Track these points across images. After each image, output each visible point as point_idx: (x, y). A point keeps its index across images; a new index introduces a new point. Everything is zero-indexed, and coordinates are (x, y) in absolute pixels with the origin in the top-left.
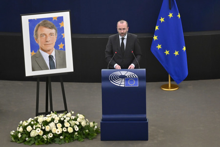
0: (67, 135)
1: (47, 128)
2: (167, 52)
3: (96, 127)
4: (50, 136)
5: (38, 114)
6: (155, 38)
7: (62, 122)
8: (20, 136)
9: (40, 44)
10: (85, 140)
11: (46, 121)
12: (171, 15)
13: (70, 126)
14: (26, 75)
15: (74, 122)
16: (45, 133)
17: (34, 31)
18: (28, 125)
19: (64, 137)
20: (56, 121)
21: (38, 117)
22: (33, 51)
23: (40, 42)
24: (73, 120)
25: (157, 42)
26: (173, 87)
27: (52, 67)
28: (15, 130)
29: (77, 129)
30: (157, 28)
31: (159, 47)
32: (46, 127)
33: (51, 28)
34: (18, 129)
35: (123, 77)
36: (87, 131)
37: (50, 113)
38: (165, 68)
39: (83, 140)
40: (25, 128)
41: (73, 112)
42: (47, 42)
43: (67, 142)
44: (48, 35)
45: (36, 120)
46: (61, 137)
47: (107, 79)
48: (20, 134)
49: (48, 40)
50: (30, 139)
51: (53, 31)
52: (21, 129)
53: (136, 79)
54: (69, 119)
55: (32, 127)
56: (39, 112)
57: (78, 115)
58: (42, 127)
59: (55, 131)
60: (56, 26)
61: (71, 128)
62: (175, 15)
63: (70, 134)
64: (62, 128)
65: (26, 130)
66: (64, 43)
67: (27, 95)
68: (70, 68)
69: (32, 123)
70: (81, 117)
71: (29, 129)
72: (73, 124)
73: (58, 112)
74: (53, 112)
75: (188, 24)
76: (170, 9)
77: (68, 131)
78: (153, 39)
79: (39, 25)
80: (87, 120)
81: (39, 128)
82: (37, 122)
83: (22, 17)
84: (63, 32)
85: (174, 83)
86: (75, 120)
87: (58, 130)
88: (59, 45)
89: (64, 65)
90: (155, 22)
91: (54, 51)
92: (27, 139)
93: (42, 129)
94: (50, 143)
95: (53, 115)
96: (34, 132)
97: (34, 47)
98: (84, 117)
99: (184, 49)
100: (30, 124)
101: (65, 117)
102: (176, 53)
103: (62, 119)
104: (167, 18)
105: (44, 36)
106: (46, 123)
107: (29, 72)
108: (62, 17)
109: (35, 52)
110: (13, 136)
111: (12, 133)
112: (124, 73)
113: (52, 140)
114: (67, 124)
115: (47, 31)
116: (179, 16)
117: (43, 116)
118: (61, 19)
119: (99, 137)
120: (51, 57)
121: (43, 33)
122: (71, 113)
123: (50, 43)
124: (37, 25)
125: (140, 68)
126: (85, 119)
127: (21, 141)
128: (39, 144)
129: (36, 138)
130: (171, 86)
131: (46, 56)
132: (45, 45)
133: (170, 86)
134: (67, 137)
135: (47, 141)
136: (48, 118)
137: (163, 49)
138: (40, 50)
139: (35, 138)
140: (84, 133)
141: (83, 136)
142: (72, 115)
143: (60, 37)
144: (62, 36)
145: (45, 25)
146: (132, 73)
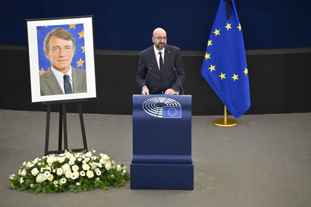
0: (86, 181)
1: (59, 172)
2: (223, 76)
3: (124, 171)
4: (63, 181)
5: (47, 153)
6: (207, 56)
7: (79, 164)
8: (22, 181)
9: (51, 60)
10: (109, 187)
11: (58, 162)
12: (228, 26)
13: (90, 170)
14: (34, 100)
15: (95, 163)
16: (56, 177)
17: (45, 43)
18: (33, 167)
19: (82, 184)
20: (72, 161)
21: (47, 156)
22: (42, 69)
24: (94, 161)
25: (210, 62)
26: (229, 122)
27: (68, 90)
28: (16, 173)
29: (99, 173)
30: (210, 43)
31: (212, 68)
32: (58, 169)
33: (67, 39)
34: (19, 173)
35: (161, 105)
36: (113, 176)
37: (63, 152)
38: (221, 98)
39: (106, 188)
40: (29, 170)
41: (94, 151)
42: (61, 57)
43: (85, 190)
44: (62, 48)
45: (45, 161)
46: (78, 184)
47: (140, 107)
48: (22, 178)
49: (63, 55)
50: (35, 186)
51: (70, 43)
52: (24, 173)
53: (178, 108)
54: (89, 159)
55: (39, 169)
56: (49, 150)
57: (101, 155)
58: (52, 169)
59: (69, 175)
60: (74, 37)
61: (91, 171)
62: (234, 26)
63: (89, 179)
64: (79, 171)
65: (31, 173)
66: (84, 59)
67: (31, 127)
68: (91, 92)
69: (39, 164)
70: (104, 157)
71: (34, 172)
72: (95, 167)
73: (75, 151)
74: (68, 151)
75: (251, 39)
76: (228, 18)
77: (88, 175)
78: (204, 58)
79: (51, 35)
80: (113, 161)
81: (49, 171)
82: (46, 163)
83: (28, 23)
84: (83, 45)
85: (232, 117)
86: (97, 161)
87: (73, 174)
88: (77, 62)
89: (83, 88)
90: (208, 34)
91: (70, 69)
92: (32, 185)
93: (52, 173)
94: (62, 191)
95: (68, 155)
96: (41, 177)
97: (44, 63)
98: (108, 158)
99: (246, 71)
100: (36, 166)
101: (83, 157)
102: (235, 77)
103: (80, 160)
104: (223, 30)
105: (58, 50)
106: (58, 165)
107: (36, 97)
108: (82, 25)
109: (44, 70)
110: (12, 181)
111: (12, 177)
113: (66, 187)
114: (85, 167)
115: (61, 42)
116: (240, 27)
117: (54, 155)
119: (129, 184)
120: (66, 78)
121: (57, 45)
122: (92, 153)
123: (65, 58)
124: (48, 35)
126: (111, 160)
127: (23, 188)
128: (47, 192)
129: (44, 184)
130: (227, 121)
131: (59, 76)
132: (58, 61)
133: (225, 121)
134: (86, 183)
135: (59, 189)
136: (61, 159)
137: (218, 71)
138: (52, 68)
139: (42, 184)
140: (108, 179)
141: (106, 183)
142: (93, 155)
143: (79, 51)
144: (82, 50)
145: (59, 35)
146: (173, 100)
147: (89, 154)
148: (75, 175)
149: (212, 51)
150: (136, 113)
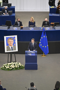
1: (11, 66)
2: (43, 46)
3: (24, 66)
4: (11, 68)
5: (8, 63)
6: (40, 43)
7: (15, 65)
8: (3, 68)
12: (44, 37)
16: (10, 67)
20: (13, 64)
23: (9, 43)
25: (41, 44)
27: (12, 50)
29: (18, 66)
31: (41, 45)
38: (43, 51)
40: (5, 66)
41: (18, 62)
44: (11, 41)
45: (8, 64)
46: (14, 69)
49: (11, 43)
50: (6, 69)
51: (13, 40)
52: (3, 66)
53: (34, 54)
59: (13, 67)
62: (45, 37)
67: (5, 57)
68: (17, 50)
70: (20, 63)
71: (6, 66)
73: (14, 62)
75: (49, 39)
76: (44, 35)
77: (16, 67)
81: (8, 66)
83: (4, 37)
84: (15, 41)
85: (45, 55)
86: (18, 64)
88: (14, 44)
90: (40, 38)
95: (12, 63)
97: (7, 45)
99: (48, 46)
100: (6, 65)
102: (46, 47)
106: (10, 65)
107: (6, 51)
111: (1, 67)
112: (31, 52)
113: (12, 69)
114: (16, 65)
118: (15, 37)
119: (24, 69)
120: (12, 47)
127: (3, 70)
128: (8, 70)
131: (10, 47)
134: (16, 69)
136: (11, 64)
137: (42, 46)
140: (20, 68)
145: (10, 39)
147: (16, 63)
148: (14, 67)
149: (41, 41)
150: (26, 55)
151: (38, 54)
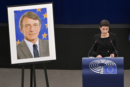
9: (24, 34)
14: (13, 62)
17: (20, 22)
22: (18, 40)
23: (25, 32)
27: (36, 55)
33: (35, 19)
35: (102, 65)
42: (31, 32)
44: (32, 25)
47: (87, 67)
49: (32, 30)
51: (37, 22)
53: (114, 67)
60: (40, 17)
66: (47, 33)
79: (24, 16)
83: (8, 8)
84: (47, 23)
88: (43, 35)
91: (38, 40)
97: (19, 36)
105: (29, 27)
107: (14, 60)
108: (46, 8)
109: (20, 41)
115: (31, 21)
118: (44, 10)
120: (35, 46)
121: (28, 23)
123: (34, 33)
124: (22, 17)
125: (119, 57)
131: (30, 45)
132: (29, 34)
138: (25, 40)
143: (43, 27)
144: (46, 26)
145: (30, 16)
146: (110, 61)
150: (86, 71)
151: (125, 69)
